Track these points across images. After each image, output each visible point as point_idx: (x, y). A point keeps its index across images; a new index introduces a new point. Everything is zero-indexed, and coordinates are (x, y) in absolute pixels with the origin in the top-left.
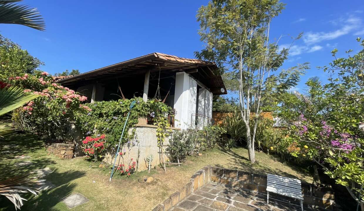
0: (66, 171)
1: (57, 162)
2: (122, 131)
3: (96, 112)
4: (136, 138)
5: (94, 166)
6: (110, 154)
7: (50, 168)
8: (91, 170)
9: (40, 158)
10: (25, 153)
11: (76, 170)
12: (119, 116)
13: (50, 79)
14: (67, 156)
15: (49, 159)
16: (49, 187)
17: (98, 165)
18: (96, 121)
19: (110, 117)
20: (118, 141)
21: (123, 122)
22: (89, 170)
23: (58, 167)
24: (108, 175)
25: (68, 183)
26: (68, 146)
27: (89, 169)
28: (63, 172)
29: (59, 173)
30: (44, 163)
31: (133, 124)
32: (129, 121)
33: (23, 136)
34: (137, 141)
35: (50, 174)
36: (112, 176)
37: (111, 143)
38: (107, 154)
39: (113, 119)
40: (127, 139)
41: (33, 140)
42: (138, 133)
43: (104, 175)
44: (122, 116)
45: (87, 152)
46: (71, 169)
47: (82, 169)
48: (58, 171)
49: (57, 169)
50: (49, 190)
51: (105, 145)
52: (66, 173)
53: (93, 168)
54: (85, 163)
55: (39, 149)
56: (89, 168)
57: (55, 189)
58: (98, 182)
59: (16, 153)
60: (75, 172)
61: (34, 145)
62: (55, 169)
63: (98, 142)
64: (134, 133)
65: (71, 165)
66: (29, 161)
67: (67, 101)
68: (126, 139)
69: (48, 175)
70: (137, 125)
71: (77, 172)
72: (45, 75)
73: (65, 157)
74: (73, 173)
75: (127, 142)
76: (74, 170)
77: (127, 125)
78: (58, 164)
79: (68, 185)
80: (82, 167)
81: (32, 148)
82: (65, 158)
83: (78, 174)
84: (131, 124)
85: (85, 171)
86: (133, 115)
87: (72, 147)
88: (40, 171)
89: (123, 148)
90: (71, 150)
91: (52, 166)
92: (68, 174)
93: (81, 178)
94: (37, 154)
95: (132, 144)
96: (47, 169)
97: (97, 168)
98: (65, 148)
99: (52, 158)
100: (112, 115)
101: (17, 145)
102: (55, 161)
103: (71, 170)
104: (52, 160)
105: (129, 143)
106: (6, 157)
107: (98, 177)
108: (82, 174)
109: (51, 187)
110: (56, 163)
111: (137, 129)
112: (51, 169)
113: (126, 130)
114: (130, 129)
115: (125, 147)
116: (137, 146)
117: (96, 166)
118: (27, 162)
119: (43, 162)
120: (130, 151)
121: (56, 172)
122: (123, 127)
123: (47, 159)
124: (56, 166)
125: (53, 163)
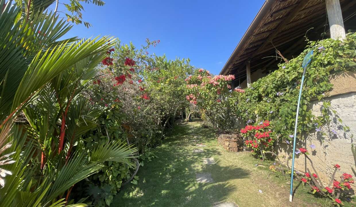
0: (228, 165)
1: (223, 154)
2: (296, 111)
3: (254, 95)
4: (335, 122)
5: (261, 166)
6: (285, 152)
7: (214, 158)
8: (257, 171)
9: (210, 148)
10: (204, 142)
11: (239, 166)
12: (286, 90)
13: (205, 73)
14: (231, 148)
15: (217, 149)
16: (207, 181)
17: (267, 166)
18: (256, 106)
19: (271, 95)
20: (292, 129)
21: (295, 95)
22: (254, 171)
23: (222, 159)
24: (284, 188)
25: (227, 182)
26: (231, 138)
27: (255, 169)
28: (225, 166)
29: (221, 166)
30: (211, 153)
31: (319, 93)
32: (308, 91)
33: (207, 130)
34: (340, 128)
35: (213, 165)
36: (294, 192)
37: (280, 133)
38: (281, 151)
39: (276, 96)
40: (313, 126)
41: (211, 133)
42: (339, 111)
43: (279, 186)
44: (290, 88)
45: (249, 144)
46: (234, 164)
47: (246, 167)
48: (220, 164)
49: (219, 161)
50: (206, 184)
51: (273, 137)
52: (226, 168)
53: (261, 168)
54: (250, 160)
55: (213, 140)
56: (254, 167)
57: (211, 185)
58: (267, 195)
59: (198, 142)
60: (236, 169)
61: (211, 136)
62: (218, 161)
63: (261, 131)
64: (326, 112)
65: (235, 159)
66: (202, 149)
67: (214, 84)
68: (310, 125)
69: (211, 165)
70: (331, 93)
71: (240, 169)
72: (201, 71)
73: (230, 149)
74: (234, 169)
75: (313, 130)
76: (236, 166)
77: (304, 98)
78: (223, 156)
79: (226, 184)
80: (246, 163)
81: (209, 139)
82: (231, 151)
83: (240, 173)
84: (314, 94)
85: (249, 171)
86: (313, 76)
87: (235, 139)
88: (206, 160)
89: (308, 142)
90: (234, 142)
91: (216, 156)
92: (228, 169)
93: (243, 180)
94: (211, 144)
95: (328, 134)
96: (212, 159)
97: (266, 169)
98: (227, 139)
99: (220, 148)
100: (274, 90)
101: (201, 136)
102: (221, 153)
103: (233, 166)
104: (219, 151)
105: (319, 132)
106: (192, 144)
107: (267, 185)
108: (244, 174)
109: (208, 181)
110: (221, 155)
111: (334, 102)
112: (215, 160)
113: (305, 108)
114: (314, 105)
115: (313, 141)
116: (345, 138)
117: (264, 167)
118: (200, 150)
119: (211, 151)
120: (327, 148)
121: (217, 164)
122: (296, 104)
123: (215, 149)
124: (219, 157)
125: (219, 154)
